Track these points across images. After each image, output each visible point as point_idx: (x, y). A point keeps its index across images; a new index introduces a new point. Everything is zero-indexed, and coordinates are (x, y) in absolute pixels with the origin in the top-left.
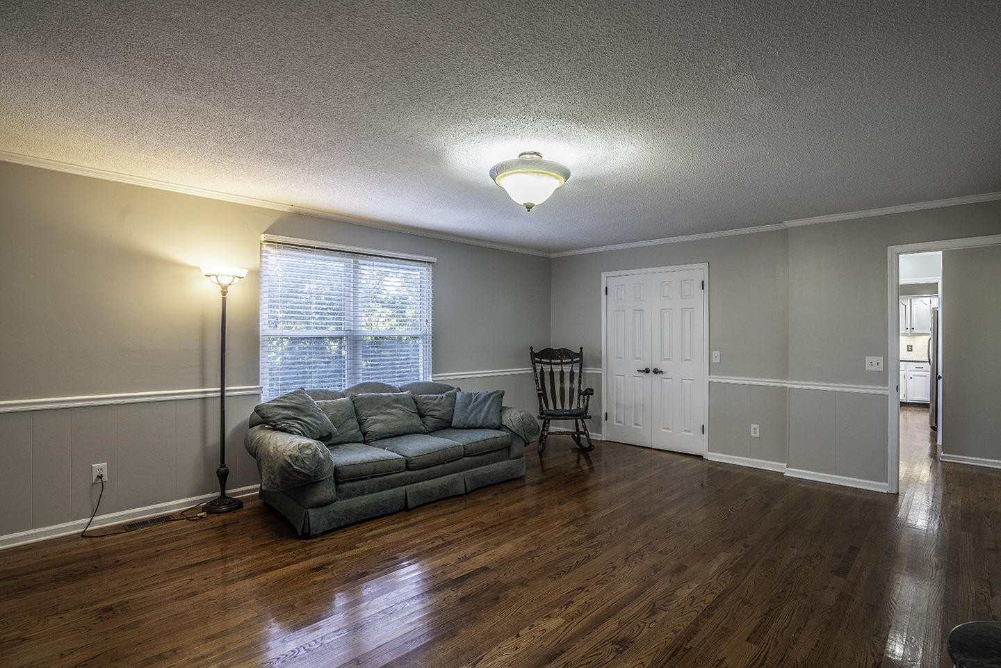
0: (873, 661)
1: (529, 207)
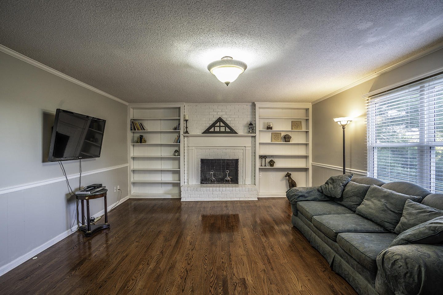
1: (227, 84)
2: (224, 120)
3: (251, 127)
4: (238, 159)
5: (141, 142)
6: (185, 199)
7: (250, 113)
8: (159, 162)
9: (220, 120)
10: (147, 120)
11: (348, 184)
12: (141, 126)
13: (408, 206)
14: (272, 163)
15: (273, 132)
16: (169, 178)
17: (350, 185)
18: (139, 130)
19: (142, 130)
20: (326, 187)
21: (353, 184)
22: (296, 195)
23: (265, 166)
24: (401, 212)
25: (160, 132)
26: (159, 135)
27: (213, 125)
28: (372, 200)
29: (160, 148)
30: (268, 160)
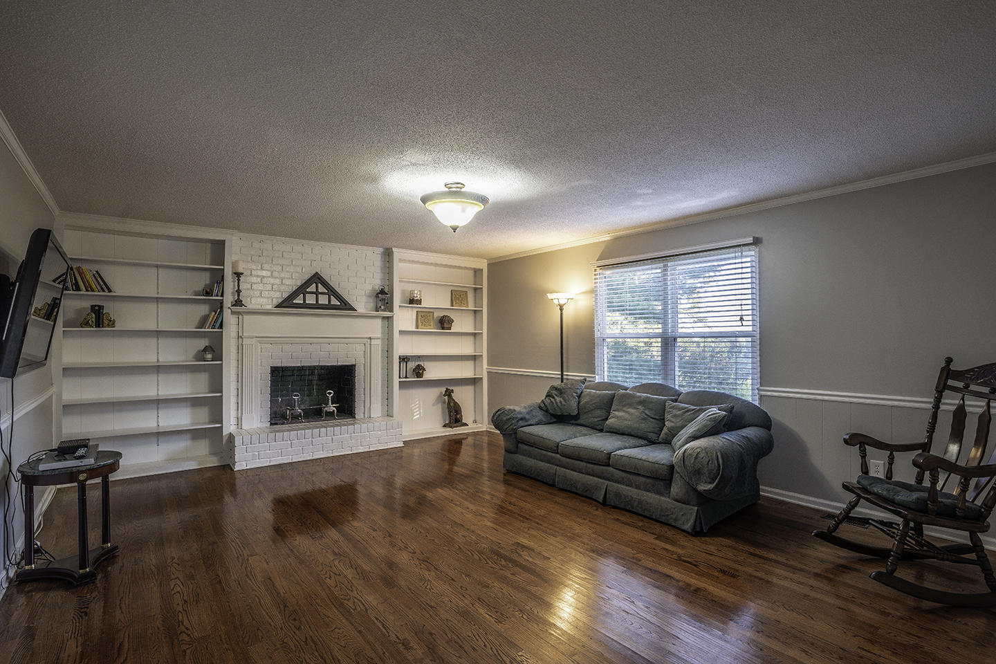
0: (185, 624)
1: (455, 229)
2: (327, 278)
3: (383, 298)
4: (355, 365)
5: (99, 323)
6: (244, 463)
7: (379, 269)
8: (152, 378)
9: (317, 278)
10: (113, 263)
11: (583, 394)
12: (99, 279)
13: (671, 408)
14: (419, 371)
15: (420, 310)
16: (181, 419)
17: (588, 394)
18: (93, 290)
19: (104, 291)
20: (552, 402)
21: (590, 392)
22: (513, 418)
23: (406, 377)
24: (662, 418)
25: (157, 298)
26: (152, 307)
27: (302, 289)
28: (624, 409)
29: (153, 341)
30: (412, 365)
